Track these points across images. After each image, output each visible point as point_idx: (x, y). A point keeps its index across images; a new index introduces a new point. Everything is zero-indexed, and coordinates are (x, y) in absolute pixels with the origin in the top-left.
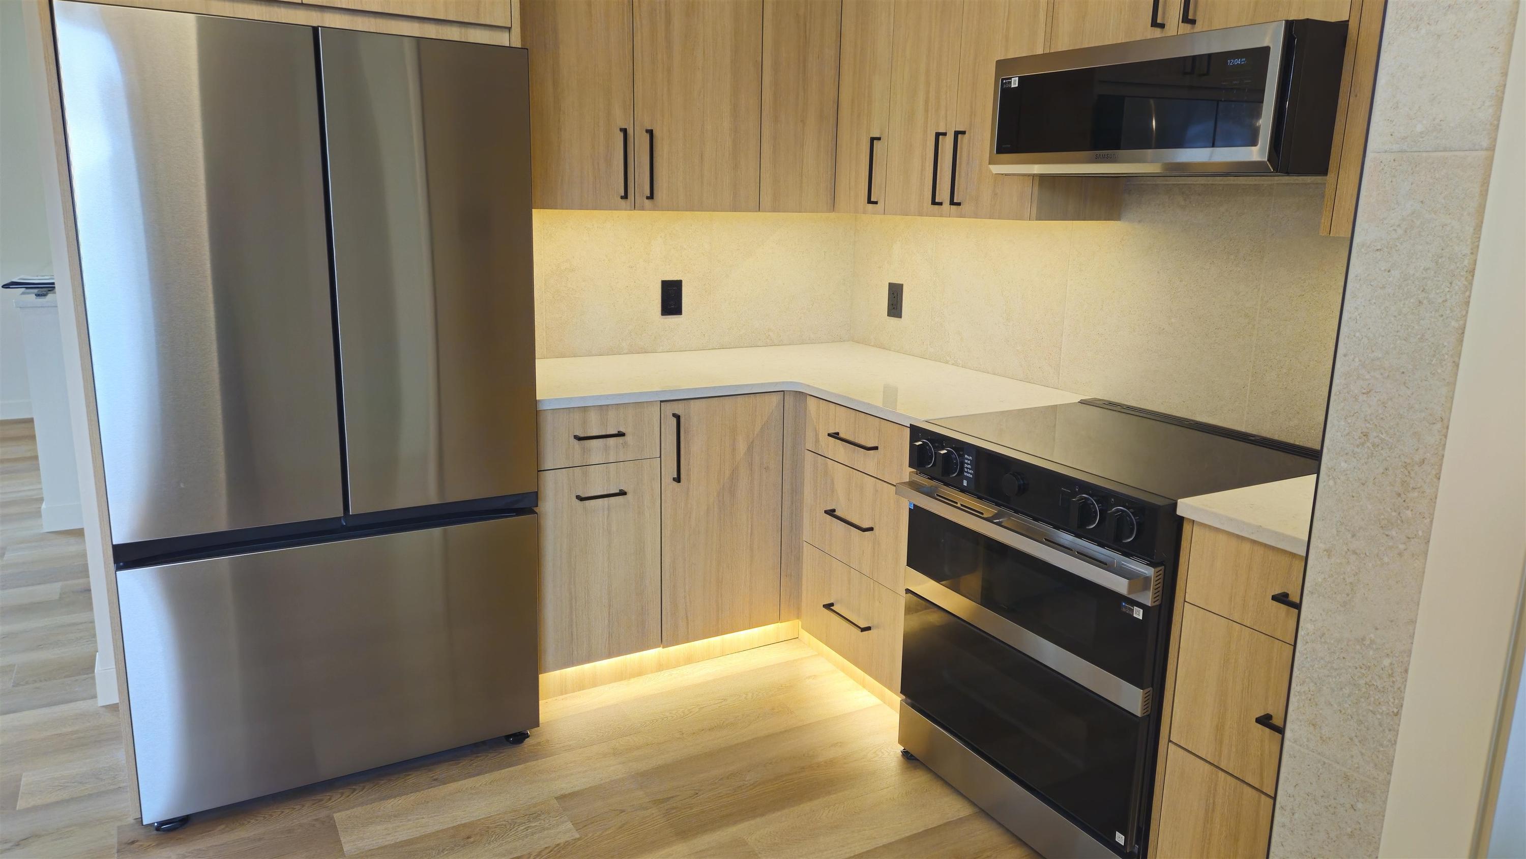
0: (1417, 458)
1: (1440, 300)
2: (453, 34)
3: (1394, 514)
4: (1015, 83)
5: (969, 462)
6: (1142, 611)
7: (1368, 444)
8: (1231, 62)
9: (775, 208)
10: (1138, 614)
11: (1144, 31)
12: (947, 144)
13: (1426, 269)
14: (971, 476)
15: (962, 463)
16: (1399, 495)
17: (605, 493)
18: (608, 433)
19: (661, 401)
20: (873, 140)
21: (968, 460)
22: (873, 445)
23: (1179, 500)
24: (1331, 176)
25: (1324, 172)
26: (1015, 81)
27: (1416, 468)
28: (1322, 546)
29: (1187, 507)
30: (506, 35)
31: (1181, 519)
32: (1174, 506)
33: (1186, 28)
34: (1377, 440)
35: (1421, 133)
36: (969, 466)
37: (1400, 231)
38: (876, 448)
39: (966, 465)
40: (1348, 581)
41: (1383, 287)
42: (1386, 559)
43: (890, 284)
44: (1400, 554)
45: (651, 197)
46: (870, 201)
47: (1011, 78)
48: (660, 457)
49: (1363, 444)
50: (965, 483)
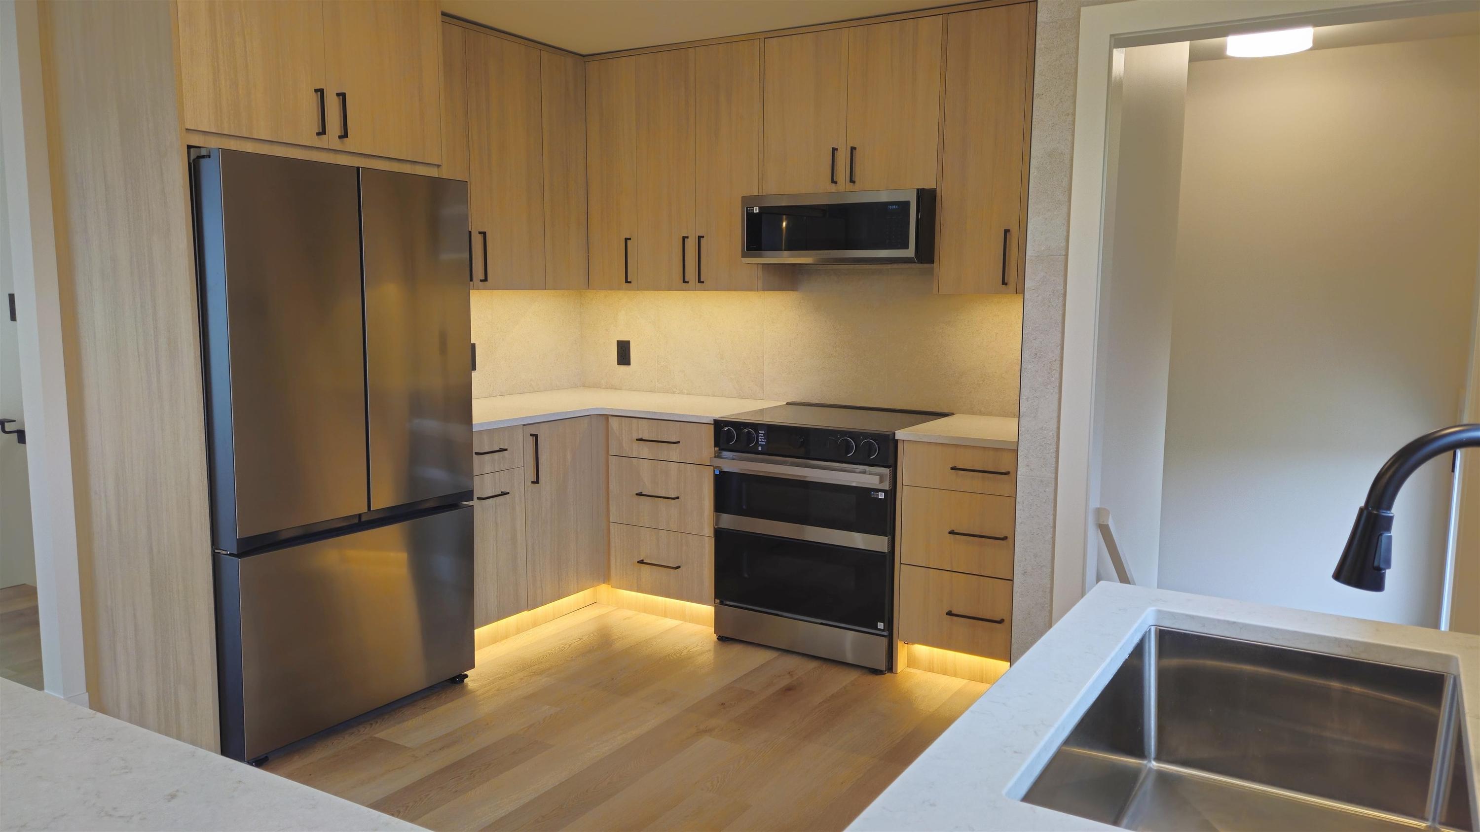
0: (1054, 359)
1: (1055, 305)
2: (407, 169)
3: (1048, 380)
4: (756, 210)
5: (762, 435)
6: (883, 493)
7: (1037, 357)
8: (890, 207)
9: (555, 288)
10: (882, 496)
11: (825, 185)
12: (691, 245)
13: (1050, 295)
14: (765, 443)
15: (758, 436)
16: (1049, 373)
17: (493, 495)
18: (494, 450)
19: (524, 425)
20: (626, 240)
21: (762, 434)
22: (676, 441)
23: (896, 432)
24: (936, 264)
25: (932, 262)
26: (756, 209)
27: (1054, 363)
28: (1025, 398)
29: (900, 435)
30: (436, 169)
31: (897, 440)
32: (894, 434)
33: (850, 186)
34: (1040, 356)
35: (1044, 250)
36: (763, 438)
37: (1040, 283)
38: (678, 442)
39: (760, 437)
40: (1035, 408)
41: (1037, 302)
42: (1047, 397)
43: (618, 342)
44: (1052, 394)
45: (486, 280)
46: (627, 282)
47: (753, 207)
48: (524, 466)
49: (1035, 358)
50: (760, 449)
